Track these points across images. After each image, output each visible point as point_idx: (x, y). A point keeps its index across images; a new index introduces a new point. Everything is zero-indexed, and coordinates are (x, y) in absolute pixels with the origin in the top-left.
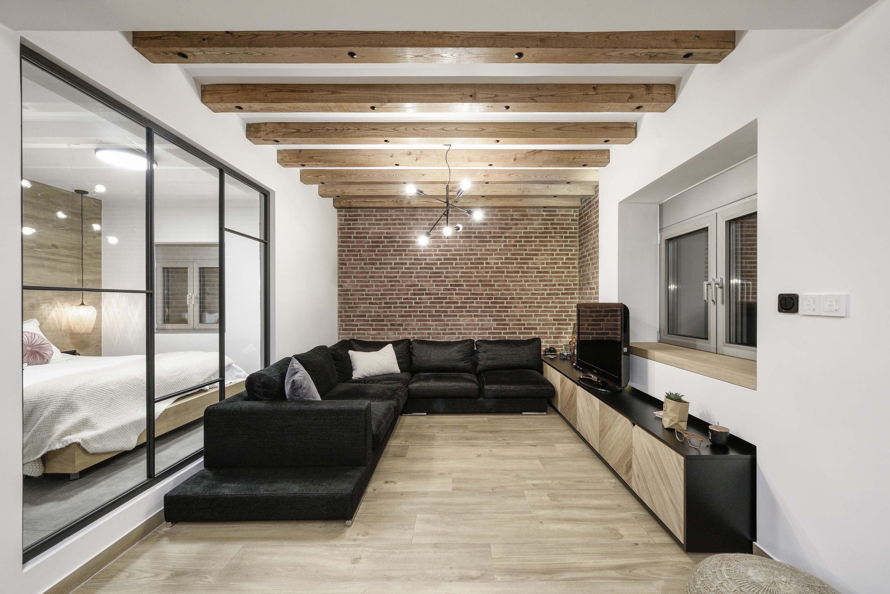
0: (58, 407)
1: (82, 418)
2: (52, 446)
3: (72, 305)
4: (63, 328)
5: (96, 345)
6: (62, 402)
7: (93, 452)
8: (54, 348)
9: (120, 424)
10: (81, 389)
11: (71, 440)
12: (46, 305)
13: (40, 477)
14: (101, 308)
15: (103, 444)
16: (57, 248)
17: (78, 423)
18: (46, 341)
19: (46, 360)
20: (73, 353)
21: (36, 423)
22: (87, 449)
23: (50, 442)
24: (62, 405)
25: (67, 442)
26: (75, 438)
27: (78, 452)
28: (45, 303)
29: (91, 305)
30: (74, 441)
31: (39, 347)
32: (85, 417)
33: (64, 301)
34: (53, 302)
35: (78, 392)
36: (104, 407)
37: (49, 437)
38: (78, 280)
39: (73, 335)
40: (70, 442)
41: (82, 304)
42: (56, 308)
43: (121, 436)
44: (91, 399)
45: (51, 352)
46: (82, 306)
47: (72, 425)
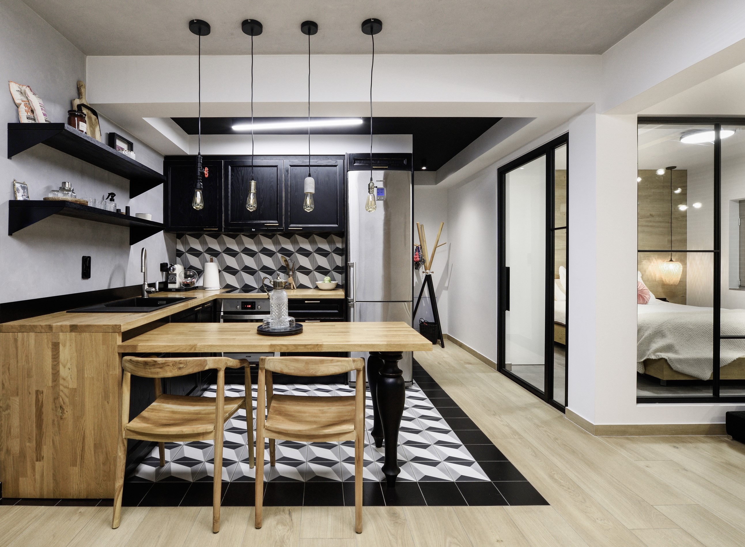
0: (653, 332)
1: (668, 344)
2: (650, 356)
3: (664, 261)
4: (657, 279)
5: (682, 295)
6: (656, 329)
7: (676, 370)
8: (651, 293)
9: (697, 357)
10: (668, 323)
11: (661, 356)
12: (646, 261)
13: (642, 374)
14: (686, 264)
15: (683, 367)
16: (654, 217)
17: (666, 346)
18: (646, 288)
19: (645, 302)
20: (664, 300)
21: (641, 339)
22: (672, 366)
23: (648, 353)
24: (656, 331)
25: (659, 356)
26: (664, 355)
27: (665, 366)
28: (645, 259)
29: (678, 261)
30: (663, 357)
31: (641, 292)
32: (670, 343)
33: (657, 258)
34: (650, 259)
35: (666, 325)
36: (684, 340)
37: (648, 350)
38: (668, 241)
39: (664, 285)
40: (660, 357)
41: (671, 260)
42: (652, 264)
43: (697, 366)
44: (675, 332)
45: (649, 297)
46: (671, 262)
47: (662, 346)
